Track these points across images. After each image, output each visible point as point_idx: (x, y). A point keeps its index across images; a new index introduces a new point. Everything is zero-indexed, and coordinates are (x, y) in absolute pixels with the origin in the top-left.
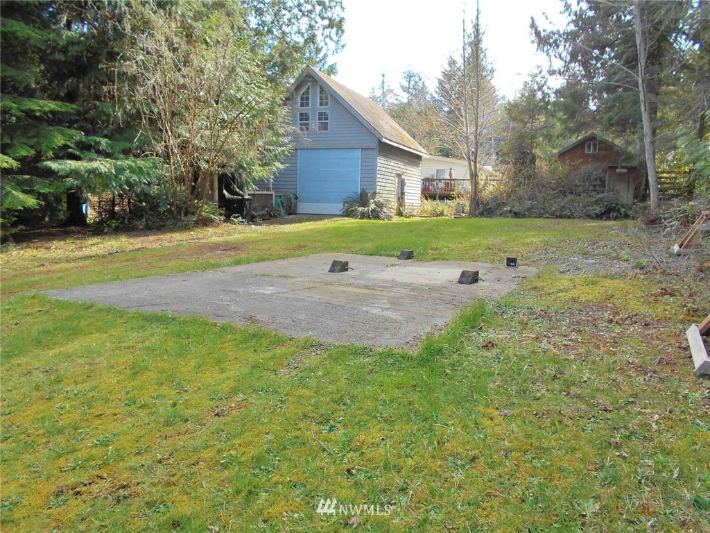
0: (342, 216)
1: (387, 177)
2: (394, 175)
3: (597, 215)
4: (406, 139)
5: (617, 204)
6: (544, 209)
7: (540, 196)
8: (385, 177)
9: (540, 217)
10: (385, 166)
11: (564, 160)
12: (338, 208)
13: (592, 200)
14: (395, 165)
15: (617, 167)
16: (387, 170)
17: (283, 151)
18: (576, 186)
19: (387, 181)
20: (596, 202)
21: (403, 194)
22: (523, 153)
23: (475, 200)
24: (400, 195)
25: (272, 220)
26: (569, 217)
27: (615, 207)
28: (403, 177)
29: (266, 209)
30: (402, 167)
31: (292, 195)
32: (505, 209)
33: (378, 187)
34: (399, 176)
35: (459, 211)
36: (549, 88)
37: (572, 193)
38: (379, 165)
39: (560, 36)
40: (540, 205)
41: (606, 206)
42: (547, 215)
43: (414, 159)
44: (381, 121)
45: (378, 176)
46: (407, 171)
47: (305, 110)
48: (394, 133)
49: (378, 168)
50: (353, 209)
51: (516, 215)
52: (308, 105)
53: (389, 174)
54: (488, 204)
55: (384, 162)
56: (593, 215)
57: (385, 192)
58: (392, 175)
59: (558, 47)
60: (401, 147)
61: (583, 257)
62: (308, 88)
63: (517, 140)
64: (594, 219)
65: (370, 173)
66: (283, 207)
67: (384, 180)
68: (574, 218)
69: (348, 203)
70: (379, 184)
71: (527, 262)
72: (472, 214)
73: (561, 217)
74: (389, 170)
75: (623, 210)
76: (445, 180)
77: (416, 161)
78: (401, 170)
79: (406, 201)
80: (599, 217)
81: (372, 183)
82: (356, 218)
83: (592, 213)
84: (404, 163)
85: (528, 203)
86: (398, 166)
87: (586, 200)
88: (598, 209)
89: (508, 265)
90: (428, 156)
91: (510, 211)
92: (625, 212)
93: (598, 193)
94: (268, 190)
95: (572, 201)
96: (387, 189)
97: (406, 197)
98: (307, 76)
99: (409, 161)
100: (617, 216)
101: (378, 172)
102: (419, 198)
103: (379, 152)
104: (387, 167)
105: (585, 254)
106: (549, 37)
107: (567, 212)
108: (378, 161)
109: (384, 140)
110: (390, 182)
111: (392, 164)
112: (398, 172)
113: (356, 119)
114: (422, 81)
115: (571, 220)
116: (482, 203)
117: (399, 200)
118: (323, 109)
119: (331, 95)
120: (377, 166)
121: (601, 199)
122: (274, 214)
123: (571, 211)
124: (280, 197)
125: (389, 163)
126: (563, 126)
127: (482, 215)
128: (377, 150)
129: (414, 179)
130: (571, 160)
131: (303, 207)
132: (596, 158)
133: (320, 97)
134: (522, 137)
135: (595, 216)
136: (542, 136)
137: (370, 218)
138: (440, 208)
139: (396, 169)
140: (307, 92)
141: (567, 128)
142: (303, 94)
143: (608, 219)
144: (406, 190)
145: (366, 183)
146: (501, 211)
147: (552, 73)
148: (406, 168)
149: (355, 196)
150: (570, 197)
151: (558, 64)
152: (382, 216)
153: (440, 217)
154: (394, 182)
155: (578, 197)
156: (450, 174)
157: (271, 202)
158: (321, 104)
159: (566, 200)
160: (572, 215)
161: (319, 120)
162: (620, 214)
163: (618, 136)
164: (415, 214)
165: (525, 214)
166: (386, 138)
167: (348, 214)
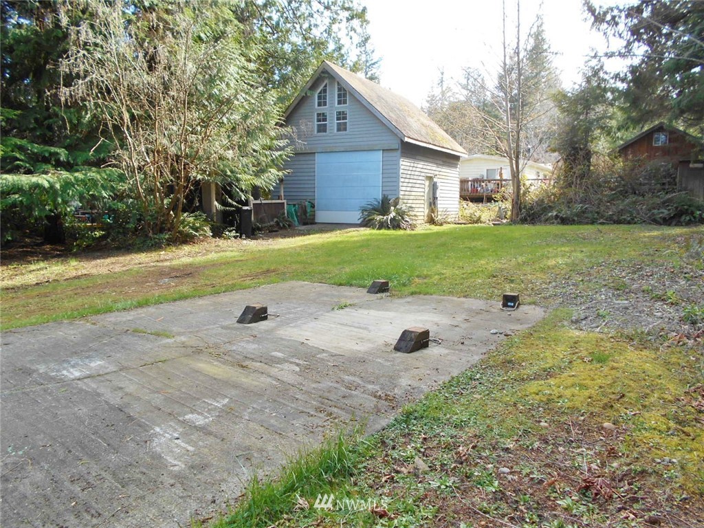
0: (361, 225)
1: (414, 181)
2: (423, 178)
3: (664, 219)
4: (439, 138)
5: (690, 206)
6: (598, 213)
7: (594, 197)
8: (411, 181)
9: (592, 223)
10: (411, 169)
11: (626, 155)
12: (356, 217)
13: (658, 201)
14: (425, 167)
15: (689, 162)
16: (413, 173)
17: (280, 156)
18: (640, 184)
19: (414, 185)
20: (664, 203)
21: (435, 198)
22: (575, 149)
23: (518, 204)
24: (431, 200)
25: (280, 232)
26: (629, 223)
27: (687, 210)
28: (435, 180)
29: (275, 220)
30: (434, 168)
31: (307, 203)
32: (550, 214)
33: (402, 193)
34: (430, 178)
35: (500, 216)
36: (606, 73)
37: (635, 193)
38: (402, 167)
39: (621, 11)
40: (595, 209)
41: (677, 208)
42: (602, 220)
43: (449, 159)
44: (409, 119)
45: (402, 180)
46: (441, 173)
47: (322, 109)
48: (423, 131)
49: (401, 171)
50: (370, 218)
51: (564, 221)
52: (325, 104)
53: (415, 177)
54: (532, 208)
55: (409, 164)
56: (659, 220)
57: (412, 197)
58: (421, 178)
59: (617, 24)
60: (431, 146)
61: (613, 295)
62: (326, 86)
63: (568, 134)
64: (661, 225)
65: (391, 177)
66: (297, 216)
67: (410, 185)
68: (635, 223)
69: (366, 210)
70: (404, 189)
71: (537, 298)
72: (513, 222)
73: (619, 222)
74: (417, 173)
75: (698, 213)
76: (495, 180)
77: (452, 161)
78: (432, 172)
79: (439, 206)
80: (667, 222)
81: (395, 188)
82: (373, 228)
83: (658, 217)
84: (437, 164)
85: (578, 207)
86: (429, 168)
87: (651, 202)
88: (665, 212)
89: (505, 305)
90: (466, 156)
91: (557, 217)
92: (700, 215)
93: (667, 193)
94: (279, 199)
95: (635, 203)
96: (413, 193)
97: (439, 202)
98: (323, 72)
99: (443, 161)
100: (690, 220)
101: (401, 175)
102: (458, 203)
103: (402, 152)
104: (414, 169)
105: (620, 289)
106: (605, 13)
107: (627, 217)
108: (401, 163)
109: (406, 139)
110: (418, 186)
111: (419, 166)
112: (429, 175)
113: (376, 117)
114: (481, 77)
115: (631, 226)
116: (524, 208)
117: (430, 205)
118: (342, 108)
119: (350, 93)
120: (400, 168)
121: (670, 200)
122: (284, 225)
123: (631, 215)
124: (294, 205)
125: (416, 165)
126: (626, 116)
127: (524, 221)
128: (399, 151)
129: (449, 182)
130: (634, 154)
131: (321, 216)
132: (665, 152)
133: (338, 95)
134: (573, 130)
135: (662, 222)
136: (598, 128)
137: (389, 228)
138: (478, 214)
139: (426, 171)
140: (325, 91)
141: (629, 118)
142: (320, 93)
143: (679, 224)
144: (438, 194)
145: (388, 188)
146: (547, 217)
147: (610, 55)
148: (439, 169)
149: (376, 203)
150: (632, 198)
151: (618, 44)
152: (403, 225)
153: (476, 225)
154: (423, 186)
155: (641, 198)
156: (501, 175)
157: (281, 212)
158: (339, 103)
159: (627, 201)
160: (633, 219)
161: (337, 120)
162: (695, 218)
163: (691, 125)
164: (449, 220)
165: (574, 220)
166: (409, 137)
167: (367, 223)
